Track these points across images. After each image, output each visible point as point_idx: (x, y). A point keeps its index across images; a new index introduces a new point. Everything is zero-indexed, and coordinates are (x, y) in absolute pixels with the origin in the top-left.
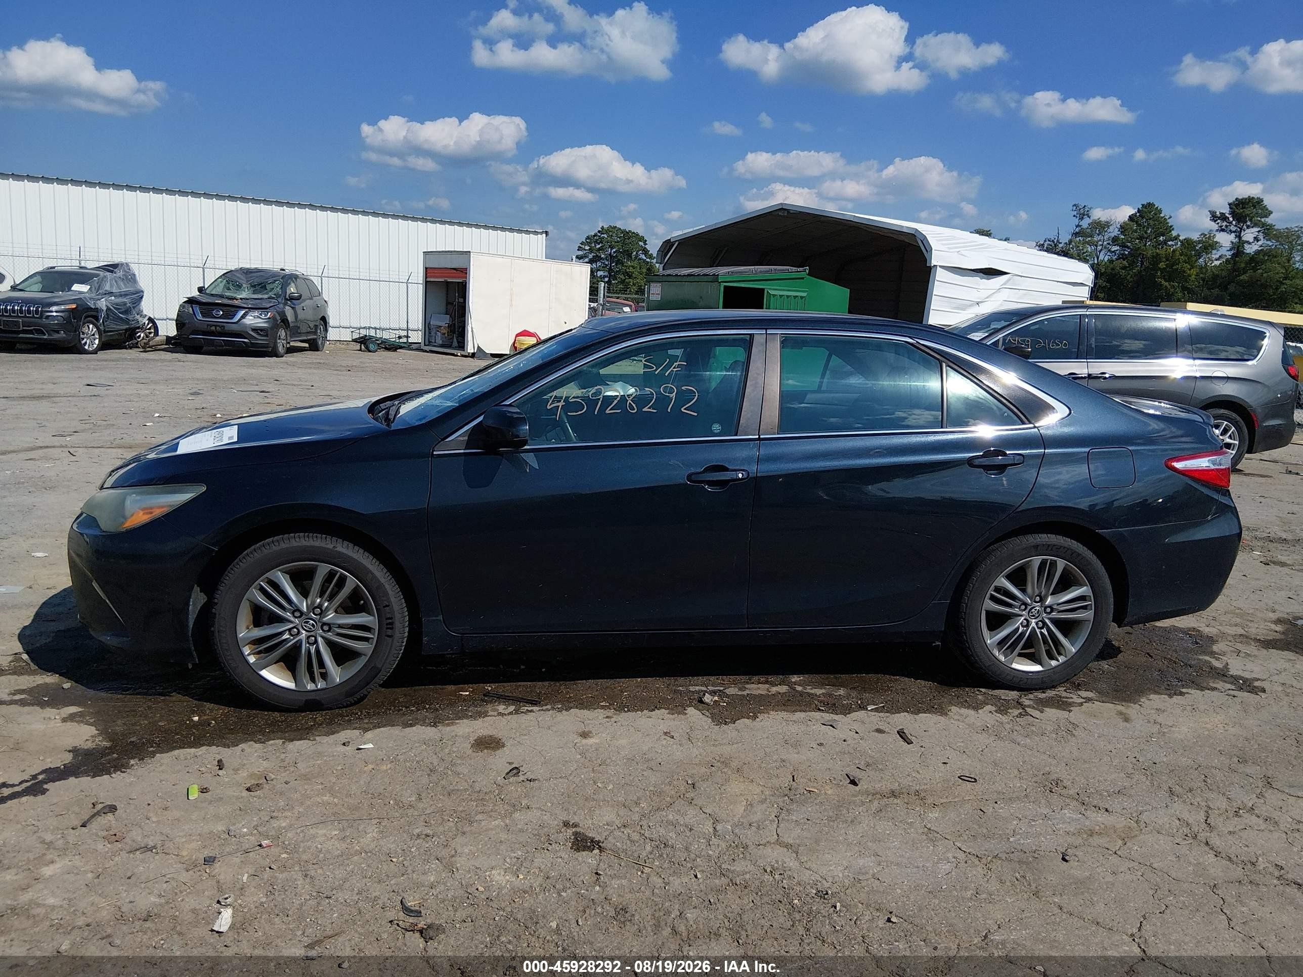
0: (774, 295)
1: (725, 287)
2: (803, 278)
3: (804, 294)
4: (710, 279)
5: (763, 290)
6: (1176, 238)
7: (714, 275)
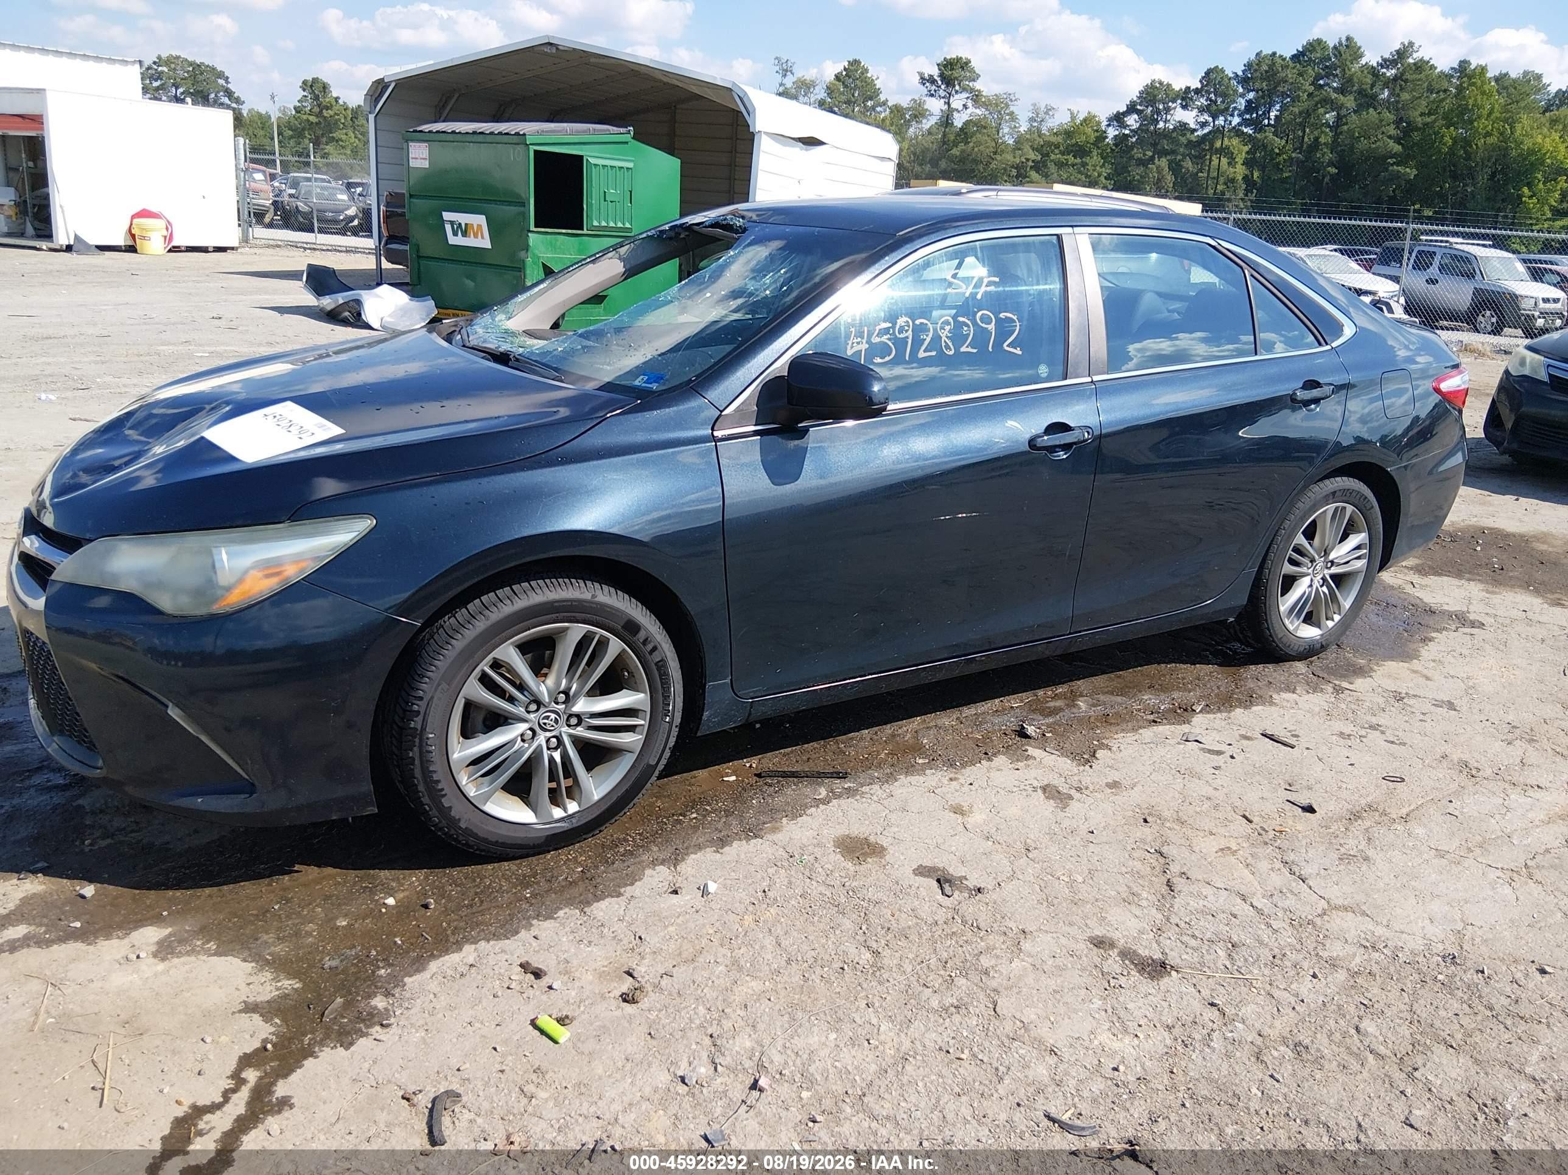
0: (596, 165)
1: (535, 151)
2: (626, 143)
3: (631, 165)
4: (516, 139)
5: (582, 157)
6: (884, 103)
7: (517, 134)
